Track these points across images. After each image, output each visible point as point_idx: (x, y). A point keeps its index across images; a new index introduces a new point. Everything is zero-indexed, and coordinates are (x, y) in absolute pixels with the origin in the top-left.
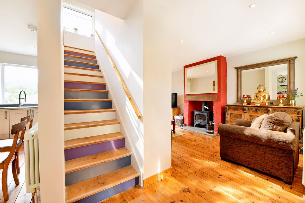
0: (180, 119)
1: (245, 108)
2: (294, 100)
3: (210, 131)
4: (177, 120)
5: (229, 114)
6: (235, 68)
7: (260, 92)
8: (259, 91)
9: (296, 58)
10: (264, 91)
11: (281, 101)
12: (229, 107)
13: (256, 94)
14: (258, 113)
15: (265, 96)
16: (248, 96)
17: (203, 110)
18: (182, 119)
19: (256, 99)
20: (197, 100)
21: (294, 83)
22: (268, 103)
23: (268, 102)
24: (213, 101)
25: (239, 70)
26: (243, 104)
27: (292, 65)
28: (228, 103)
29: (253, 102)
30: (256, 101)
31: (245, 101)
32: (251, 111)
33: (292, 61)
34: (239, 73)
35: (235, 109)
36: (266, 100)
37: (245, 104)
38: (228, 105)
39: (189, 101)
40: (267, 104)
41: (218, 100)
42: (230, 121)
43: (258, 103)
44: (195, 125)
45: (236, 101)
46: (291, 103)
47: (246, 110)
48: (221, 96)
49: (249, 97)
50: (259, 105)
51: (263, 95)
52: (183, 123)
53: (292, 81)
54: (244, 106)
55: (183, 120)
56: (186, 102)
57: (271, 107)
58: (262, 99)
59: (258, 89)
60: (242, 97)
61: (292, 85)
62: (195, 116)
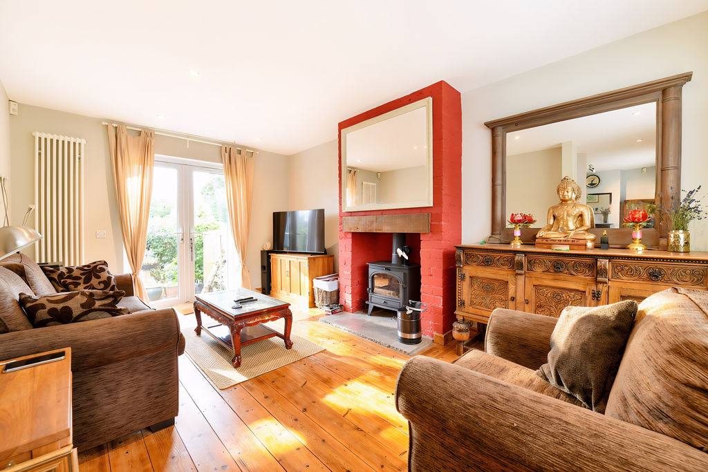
0: (327, 290)
1: (518, 258)
2: (684, 229)
3: (408, 336)
4: (320, 291)
5: (467, 279)
6: (487, 125)
7: (566, 201)
8: (563, 201)
9: (687, 77)
10: (576, 198)
11: (638, 234)
12: (467, 255)
13: (554, 208)
14: (562, 276)
15: (581, 215)
16: (525, 217)
17: (394, 261)
18: (336, 288)
19: (552, 226)
20: (374, 228)
21: (678, 168)
22: (593, 240)
23: (592, 237)
24: (418, 235)
25: (499, 131)
26: (509, 243)
27: (671, 104)
28: (466, 242)
29: (542, 238)
30: (553, 235)
31: (517, 233)
32: (538, 270)
33: (672, 94)
34: (499, 140)
35: (487, 263)
36: (586, 231)
37: (517, 245)
38: (463, 248)
39: (353, 233)
40: (590, 244)
41: (435, 229)
42: (472, 303)
43: (560, 243)
44: (370, 309)
45: (488, 232)
46: (672, 240)
47: (520, 265)
48: (443, 217)
49: (528, 220)
50: (565, 249)
51: (576, 211)
52: (338, 302)
53: (671, 162)
54: (516, 252)
55: (338, 291)
56: (346, 237)
57: (610, 258)
58: (572, 226)
59: (558, 191)
60: (508, 218)
61: (671, 176)
62: (370, 280)
